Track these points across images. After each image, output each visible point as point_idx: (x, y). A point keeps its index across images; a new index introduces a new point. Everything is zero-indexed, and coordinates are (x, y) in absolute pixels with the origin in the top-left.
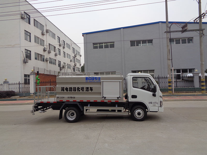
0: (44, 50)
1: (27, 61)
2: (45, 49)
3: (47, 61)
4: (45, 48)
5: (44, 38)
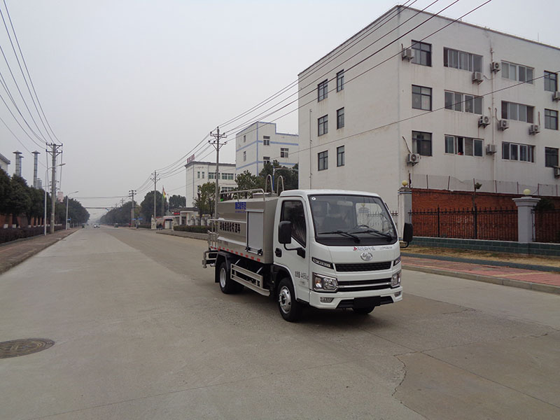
0: (482, 125)
1: (414, 160)
2: (482, 121)
3: (491, 153)
4: (482, 117)
5: (483, 90)
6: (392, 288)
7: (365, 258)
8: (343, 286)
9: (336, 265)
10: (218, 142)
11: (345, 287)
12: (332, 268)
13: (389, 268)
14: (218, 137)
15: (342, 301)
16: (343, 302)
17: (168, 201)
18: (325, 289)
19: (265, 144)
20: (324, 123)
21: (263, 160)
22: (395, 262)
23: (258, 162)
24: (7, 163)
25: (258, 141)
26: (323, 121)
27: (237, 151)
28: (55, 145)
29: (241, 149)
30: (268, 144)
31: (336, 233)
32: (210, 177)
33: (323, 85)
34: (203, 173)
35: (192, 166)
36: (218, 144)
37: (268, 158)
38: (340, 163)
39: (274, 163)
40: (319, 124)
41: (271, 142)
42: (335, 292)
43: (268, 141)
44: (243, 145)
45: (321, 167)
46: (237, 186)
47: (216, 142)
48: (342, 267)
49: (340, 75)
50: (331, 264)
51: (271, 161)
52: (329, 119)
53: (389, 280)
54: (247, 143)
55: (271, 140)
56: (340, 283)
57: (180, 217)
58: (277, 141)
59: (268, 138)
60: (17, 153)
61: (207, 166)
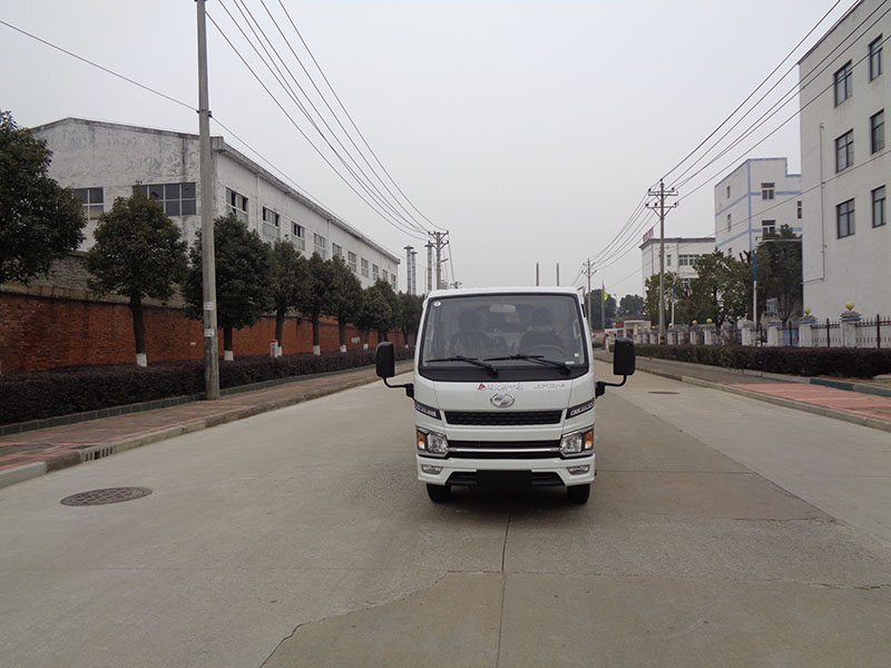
6: (563, 458)
7: (499, 403)
8: (457, 449)
9: (445, 412)
10: (662, 204)
11: (459, 450)
12: (439, 417)
13: (558, 422)
14: (662, 196)
15: (454, 473)
16: (455, 475)
17: (618, 305)
18: (429, 453)
19: (765, 198)
20: (847, 145)
21: (761, 227)
22: (569, 411)
23: (751, 231)
24: (397, 262)
25: (750, 194)
26: (843, 142)
27: (717, 215)
28: (439, 234)
29: (722, 211)
30: (771, 197)
31: (453, 360)
32: (681, 263)
33: (842, 74)
34: (669, 256)
35: (650, 247)
36: (662, 207)
37: (773, 222)
38: (878, 221)
39: (782, 230)
40: (837, 149)
41: (778, 193)
42: (446, 458)
43: (771, 192)
44: (726, 203)
45: (844, 231)
46: (697, 276)
47: (659, 205)
48: (455, 417)
49: (874, 48)
50: (438, 412)
51: (777, 226)
52: (855, 136)
53: (557, 443)
54: (732, 199)
55: (777, 189)
56: (451, 443)
57: (624, 329)
58: (791, 189)
59: (772, 185)
60: (408, 248)
61: (675, 244)
